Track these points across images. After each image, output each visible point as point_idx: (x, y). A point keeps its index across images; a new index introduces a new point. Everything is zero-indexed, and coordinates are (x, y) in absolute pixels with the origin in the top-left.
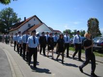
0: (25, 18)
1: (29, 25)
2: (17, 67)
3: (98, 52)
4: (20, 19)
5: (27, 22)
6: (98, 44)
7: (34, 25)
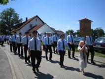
0: (27, 18)
1: (31, 26)
2: (18, 68)
3: (101, 53)
4: (22, 19)
5: (29, 22)
6: (101, 45)
7: (36, 25)
